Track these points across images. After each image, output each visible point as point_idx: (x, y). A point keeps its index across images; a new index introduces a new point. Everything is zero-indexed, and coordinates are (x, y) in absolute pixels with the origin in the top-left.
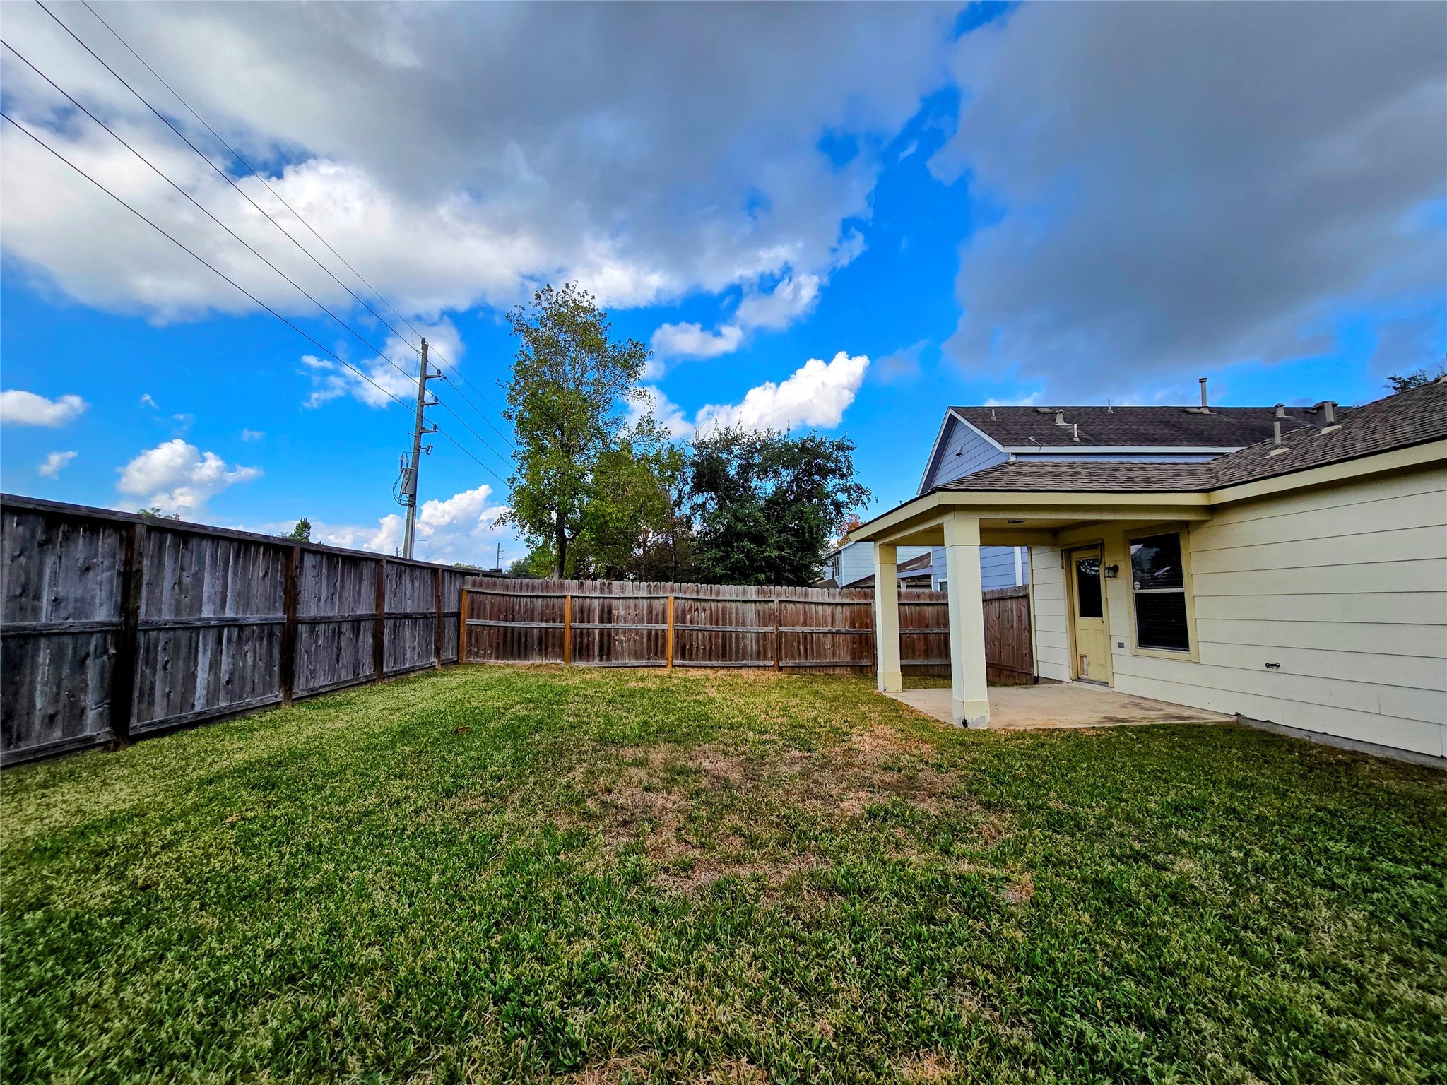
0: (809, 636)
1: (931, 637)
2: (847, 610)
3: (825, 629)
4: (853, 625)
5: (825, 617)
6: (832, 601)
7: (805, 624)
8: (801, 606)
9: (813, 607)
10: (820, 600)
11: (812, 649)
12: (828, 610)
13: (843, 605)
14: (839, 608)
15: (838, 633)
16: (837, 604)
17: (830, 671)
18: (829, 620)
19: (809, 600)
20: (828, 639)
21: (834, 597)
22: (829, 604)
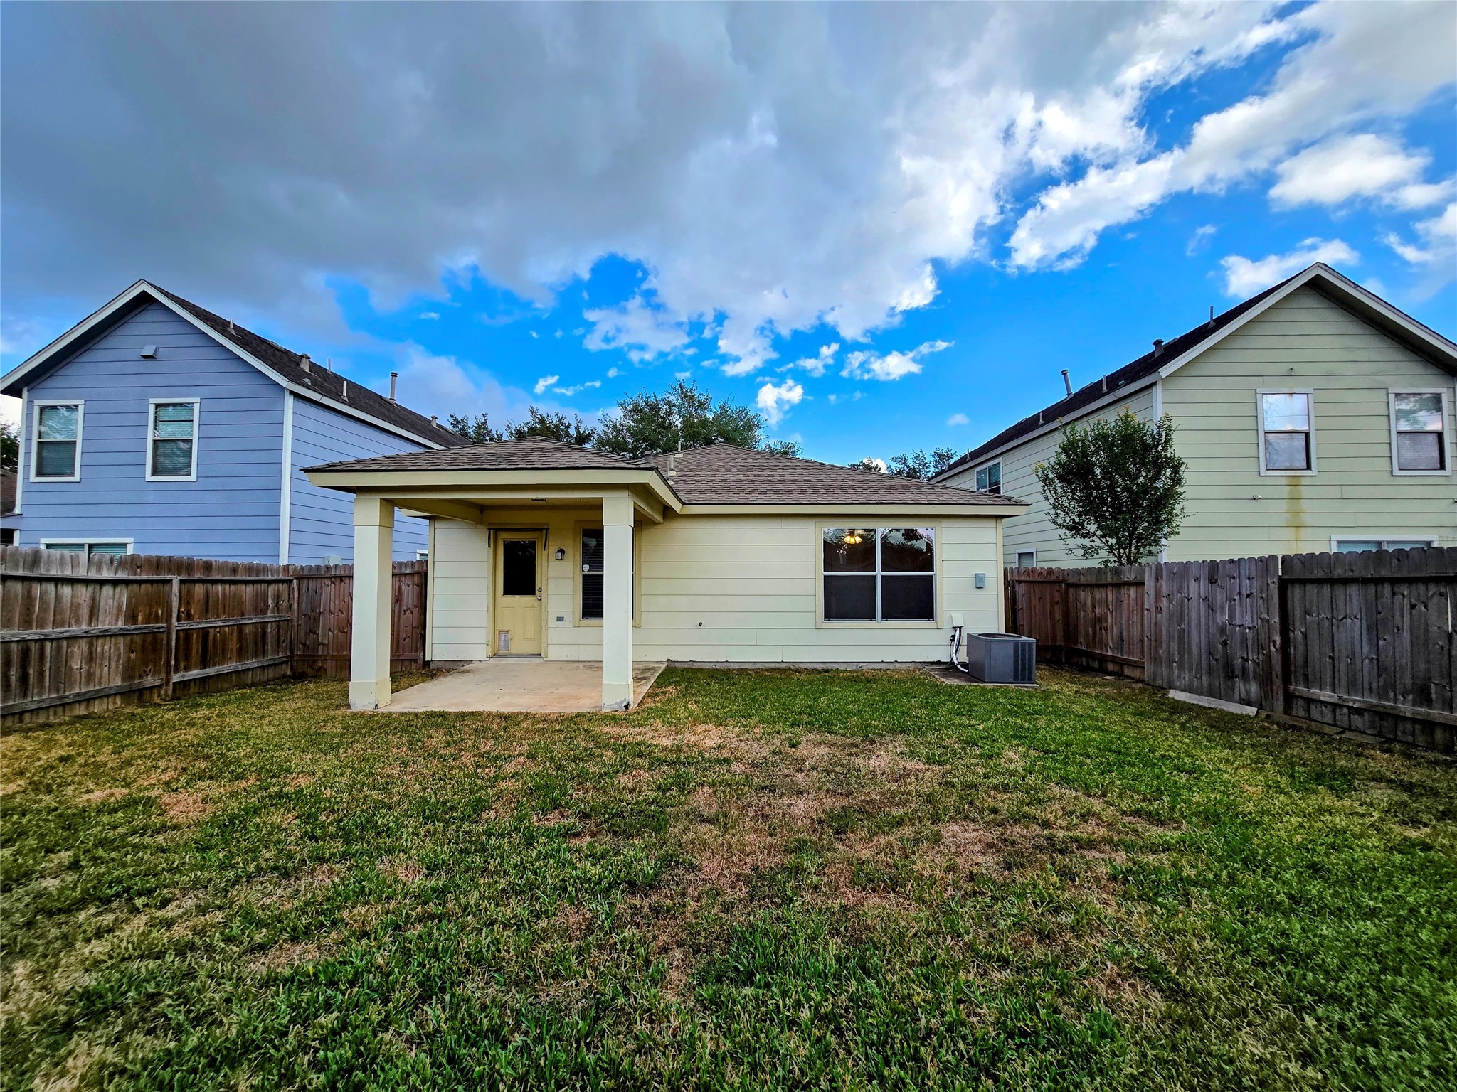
0: (34, 648)
1: (247, 630)
2: (123, 594)
3: (76, 629)
4: (132, 618)
5: (75, 608)
6: (93, 574)
7: (27, 623)
8: (18, 587)
9: (51, 588)
10: (68, 573)
11: (41, 674)
12: (84, 593)
13: (115, 583)
14: (107, 590)
15: (104, 634)
16: (102, 582)
17: (81, 710)
18: (85, 612)
19: (42, 572)
20: (80, 649)
21: (99, 569)
22: (86, 582)
